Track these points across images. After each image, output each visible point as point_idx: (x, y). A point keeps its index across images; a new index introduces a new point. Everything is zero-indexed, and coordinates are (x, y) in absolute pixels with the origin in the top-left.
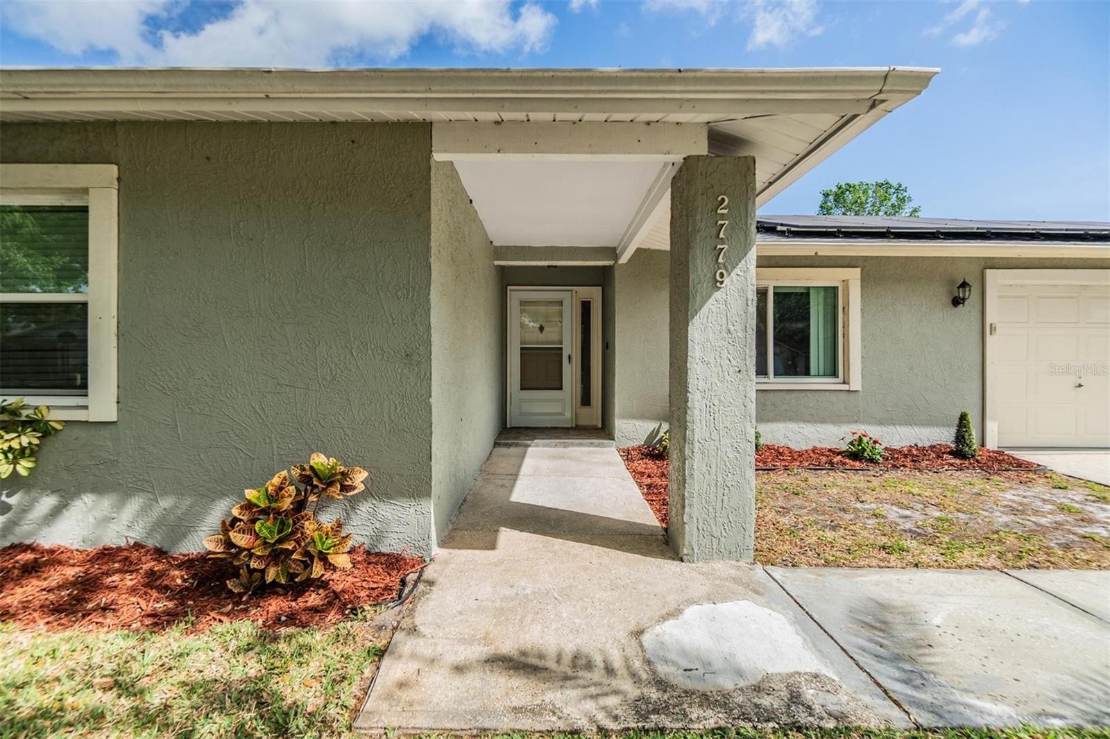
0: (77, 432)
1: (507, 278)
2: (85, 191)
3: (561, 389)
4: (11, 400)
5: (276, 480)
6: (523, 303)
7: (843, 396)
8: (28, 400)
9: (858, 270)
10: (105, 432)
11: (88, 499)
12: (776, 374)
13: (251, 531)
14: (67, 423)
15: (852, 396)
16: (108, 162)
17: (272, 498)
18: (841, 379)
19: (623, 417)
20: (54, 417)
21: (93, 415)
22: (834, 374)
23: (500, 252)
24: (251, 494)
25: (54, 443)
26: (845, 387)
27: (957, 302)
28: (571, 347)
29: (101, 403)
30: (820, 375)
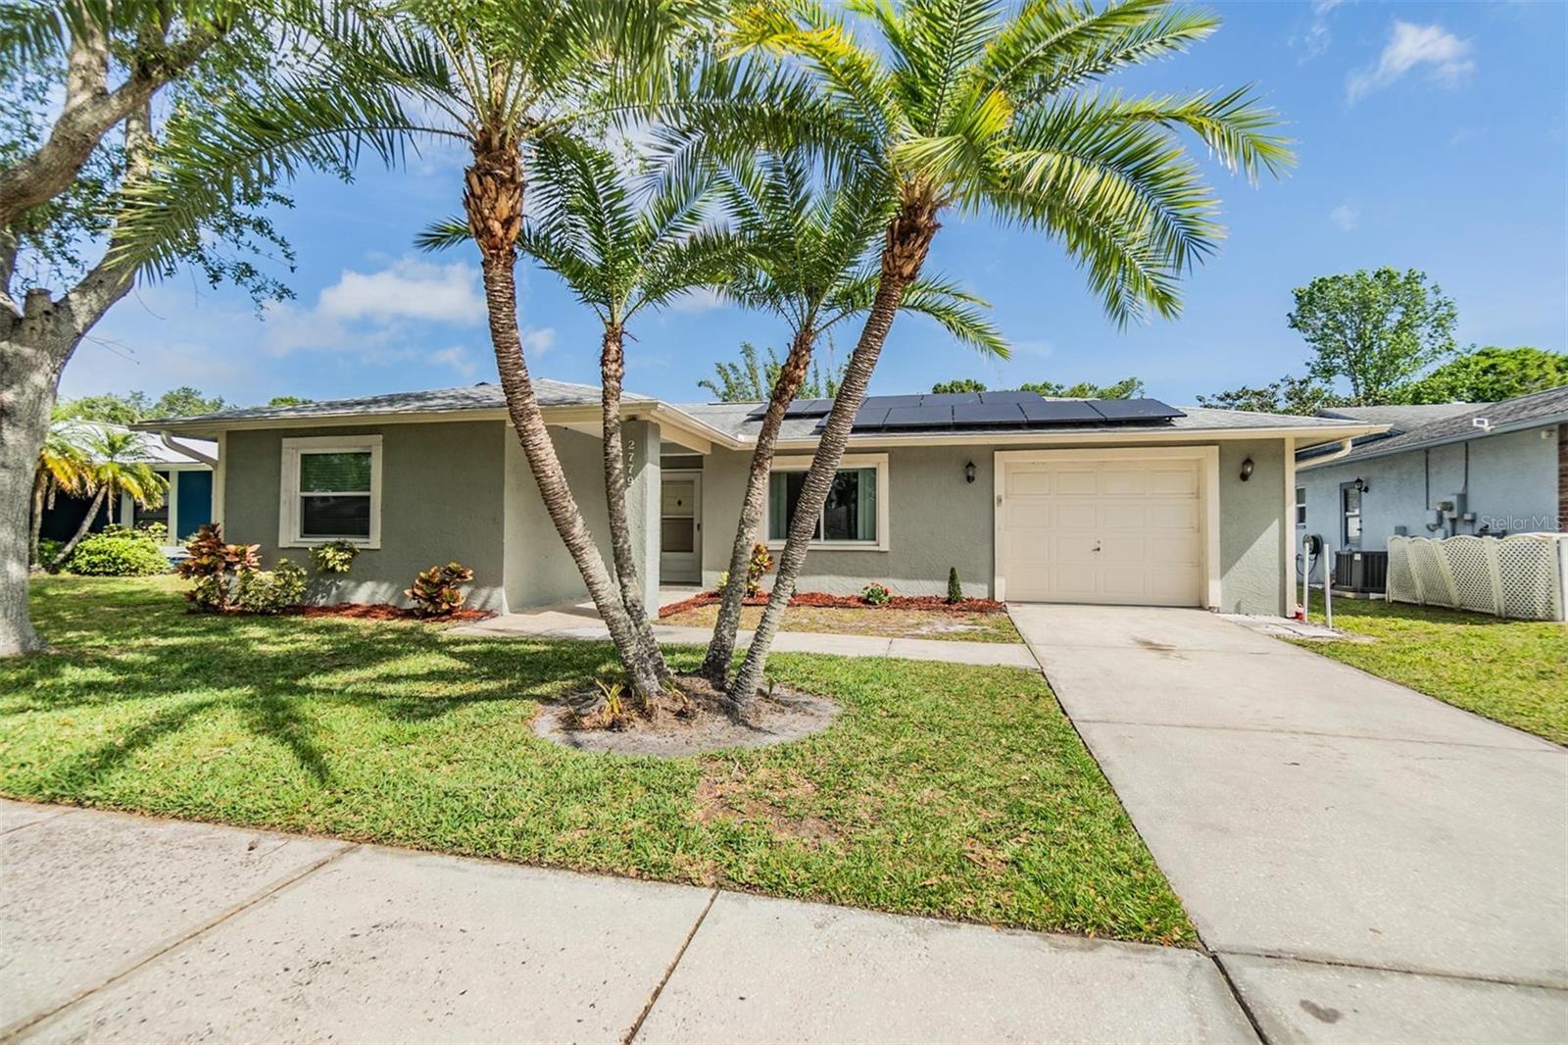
0: (365, 553)
2: (370, 446)
3: (692, 551)
4: (342, 540)
5: (433, 570)
7: (876, 556)
8: (348, 539)
9: (887, 456)
10: (376, 554)
11: (369, 583)
12: (826, 538)
13: (422, 589)
14: (361, 550)
15: (883, 556)
16: (380, 434)
17: (432, 577)
18: (876, 542)
19: (708, 569)
20: (356, 546)
21: (371, 546)
22: (872, 538)
24: (422, 574)
25: (357, 558)
26: (876, 548)
27: (970, 479)
29: (375, 541)
30: (864, 539)
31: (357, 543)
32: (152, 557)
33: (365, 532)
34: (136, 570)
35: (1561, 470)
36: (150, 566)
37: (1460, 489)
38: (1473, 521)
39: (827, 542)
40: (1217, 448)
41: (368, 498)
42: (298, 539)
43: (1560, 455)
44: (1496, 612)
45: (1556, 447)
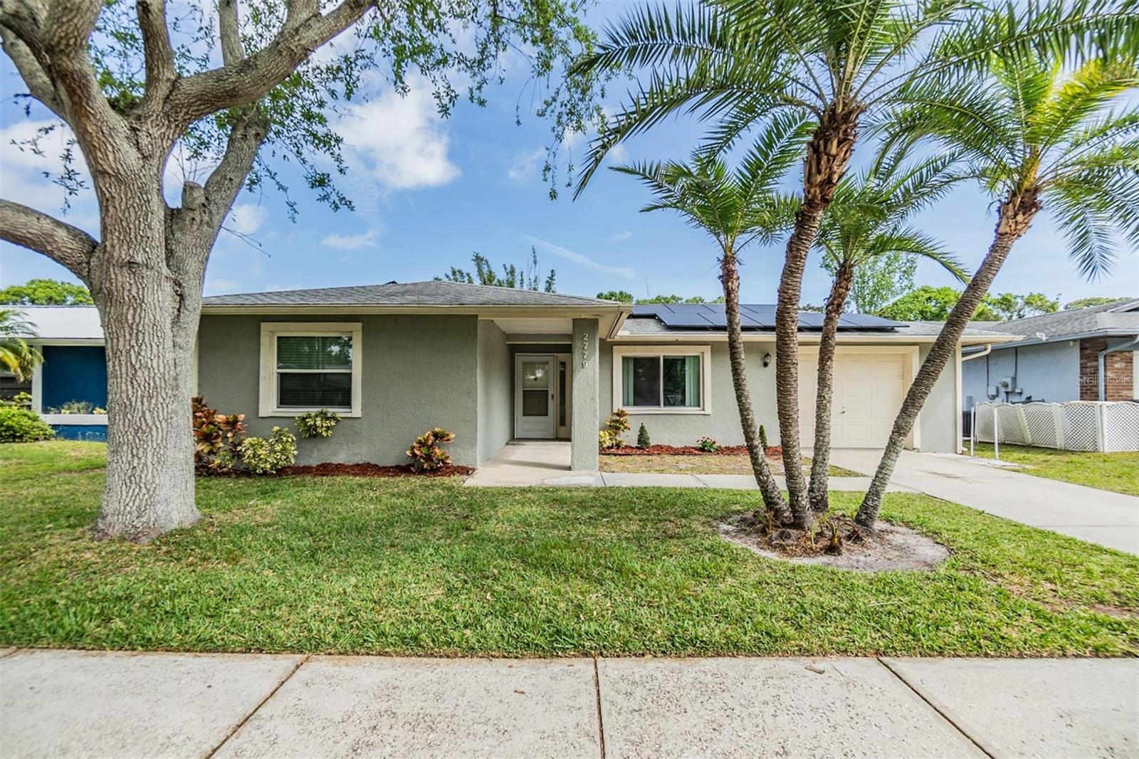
0: (348, 422)
1: (513, 350)
2: (351, 332)
3: (547, 415)
4: (325, 409)
5: (427, 435)
6: (524, 363)
7: (701, 417)
8: (329, 410)
9: (710, 347)
10: (357, 421)
12: (665, 405)
13: (420, 450)
14: (344, 418)
15: (705, 417)
16: (359, 322)
17: (425, 440)
18: (701, 408)
20: (338, 415)
21: (354, 415)
22: (699, 406)
23: (509, 336)
24: (419, 438)
25: (341, 424)
26: (703, 412)
27: (766, 365)
28: (553, 390)
29: (357, 410)
30: (691, 406)
31: (340, 412)
32: (35, 424)
33: (346, 402)
34: (21, 437)
35: (1081, 364)
36: (36, 432)
37: (1013, 375)
38: (1021, 393)
39: (666, 408)
40: (918, 347)
41: (351, 374)
42: (275, 409)
43: (1081, 356)
44: (1058, 447)
45: (1078, 351)
